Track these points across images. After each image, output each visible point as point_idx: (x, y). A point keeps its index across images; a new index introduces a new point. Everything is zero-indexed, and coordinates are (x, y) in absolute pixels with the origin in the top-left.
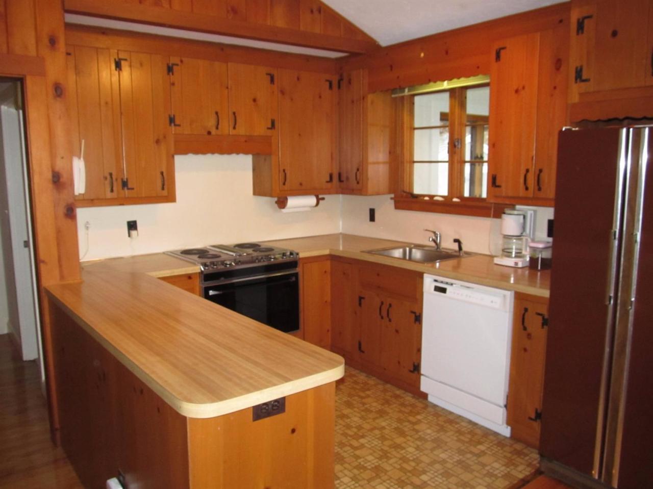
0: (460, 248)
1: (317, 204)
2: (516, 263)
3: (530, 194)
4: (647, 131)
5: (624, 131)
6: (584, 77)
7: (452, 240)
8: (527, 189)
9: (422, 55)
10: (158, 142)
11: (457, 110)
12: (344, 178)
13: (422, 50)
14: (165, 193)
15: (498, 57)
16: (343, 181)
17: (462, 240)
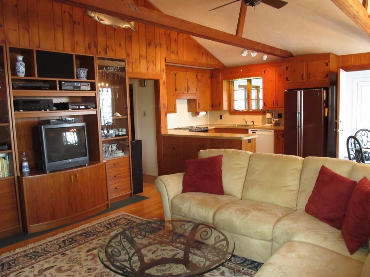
0: (253, 124)
1: (206, 114)
2: (271, 125)
3: (275, 107)
4: (303, 91)
5: (298, 91)
6: (288, 80)
7: (251, 122)
8: (274, 105)
9: (242, 70)
10: (173, 95)
11: (250, 85)
12: (214, 105)
13: (241, 69)
14: (175, 110)
15: (264, 72)
16: (214, 107)
17: (254, 121)
